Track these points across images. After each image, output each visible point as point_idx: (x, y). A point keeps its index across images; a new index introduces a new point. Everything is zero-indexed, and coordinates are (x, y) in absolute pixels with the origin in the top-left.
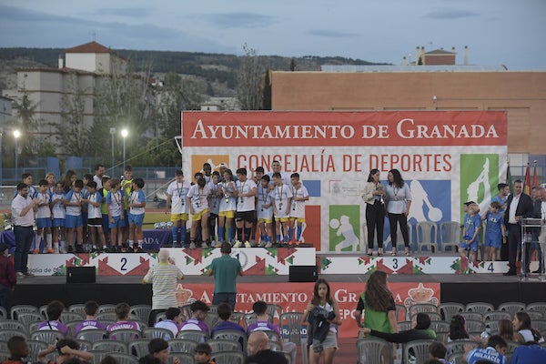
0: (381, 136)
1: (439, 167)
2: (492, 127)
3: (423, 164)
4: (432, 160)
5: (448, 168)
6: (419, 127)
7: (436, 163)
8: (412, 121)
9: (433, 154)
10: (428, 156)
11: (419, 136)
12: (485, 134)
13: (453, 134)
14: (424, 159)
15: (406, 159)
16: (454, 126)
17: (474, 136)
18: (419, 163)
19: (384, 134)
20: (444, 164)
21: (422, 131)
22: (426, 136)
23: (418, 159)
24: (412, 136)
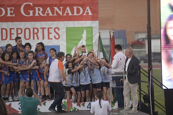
0: (9, 15)
1: (51, 36)
2: (88, 8)
3: (40, 34)
4: (46, 31)
5: (57, 37)
6: (37, 8)
7: (49, 33)
8: (31, 4)
9: (47, 27)
10: (43, 29)
11: (37, 15)
12: (83, 13)
13: (61, 13)
14: (41, 31)
15: (27, 31)
16: (61, 8)
17: (75, 14)
18: (37, 34)
19: (11, 14)
20: (55, 34)
21: (39, 11)
22: (42, 15)
23: (36, 31)
24: (31, 14)
